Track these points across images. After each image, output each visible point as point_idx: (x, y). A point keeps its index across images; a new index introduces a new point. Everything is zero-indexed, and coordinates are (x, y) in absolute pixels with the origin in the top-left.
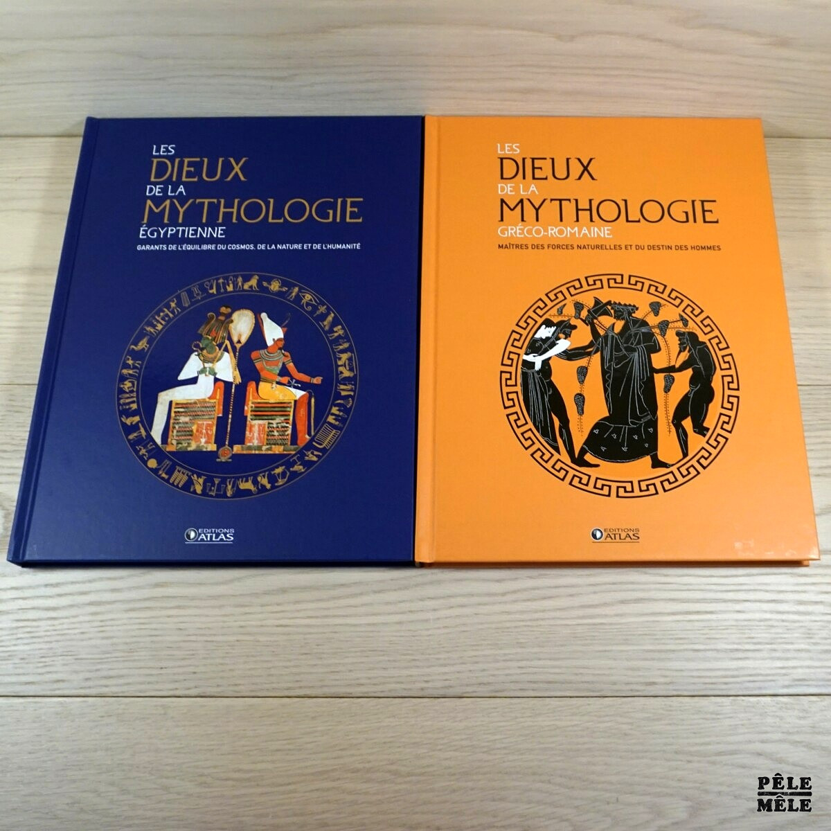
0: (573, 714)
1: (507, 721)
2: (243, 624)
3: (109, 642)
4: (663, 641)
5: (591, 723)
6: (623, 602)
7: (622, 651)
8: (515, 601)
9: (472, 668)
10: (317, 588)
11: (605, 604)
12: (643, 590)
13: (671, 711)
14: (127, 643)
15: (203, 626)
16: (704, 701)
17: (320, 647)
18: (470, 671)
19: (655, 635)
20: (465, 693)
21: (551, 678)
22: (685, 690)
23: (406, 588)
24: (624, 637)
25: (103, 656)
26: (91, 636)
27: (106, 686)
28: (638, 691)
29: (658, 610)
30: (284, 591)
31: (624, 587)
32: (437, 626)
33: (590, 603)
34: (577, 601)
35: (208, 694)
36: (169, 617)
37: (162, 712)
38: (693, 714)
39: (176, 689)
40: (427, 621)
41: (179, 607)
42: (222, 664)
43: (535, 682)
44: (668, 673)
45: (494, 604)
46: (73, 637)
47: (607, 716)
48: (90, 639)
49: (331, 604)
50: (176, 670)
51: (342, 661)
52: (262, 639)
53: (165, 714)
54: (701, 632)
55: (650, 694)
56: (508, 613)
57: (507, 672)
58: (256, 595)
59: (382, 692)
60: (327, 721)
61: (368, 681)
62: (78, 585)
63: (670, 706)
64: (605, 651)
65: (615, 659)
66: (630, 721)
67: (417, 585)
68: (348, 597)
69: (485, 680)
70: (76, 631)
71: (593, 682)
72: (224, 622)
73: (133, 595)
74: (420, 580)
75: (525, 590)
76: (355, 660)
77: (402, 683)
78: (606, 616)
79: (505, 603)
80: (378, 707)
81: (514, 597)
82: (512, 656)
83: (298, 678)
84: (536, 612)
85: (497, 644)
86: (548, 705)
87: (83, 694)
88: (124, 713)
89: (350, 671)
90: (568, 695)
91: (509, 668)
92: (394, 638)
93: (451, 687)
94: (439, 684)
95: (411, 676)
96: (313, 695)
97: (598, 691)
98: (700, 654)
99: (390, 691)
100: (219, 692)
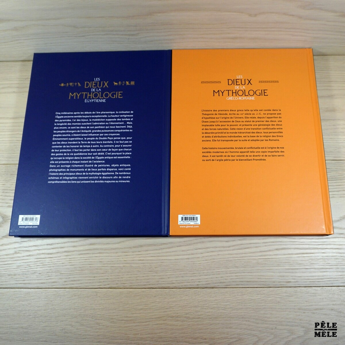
0: (258, 294)
1: (232, 297)
2: (125, 259)
3: (73, 267)
4: (293, 265)
5: (265, 298)
6: (277, 249)
7: (276, 269)
8: (233, 250)
9: (217, 276)
10: (155, 245)
11: (270, 251)
12: (286, 245)
13: (297, 293)
14: (80, 267)
15: (110, 260)
16: (309, 289)
17: (156, 268)
18: (216, 277)
19: (290, 263)
20: (215, 286)
21: (248, 280)
22: (303, 284)
23: (190, 245)
24: (278, 264)
25: (71, 272)
26: (66, 264)
27: (73, 284)
28: (283, 285)
29: (290, 253)
30: (141, 246)
31: (278, 243)
32: (203, 260)
33: (264, 250)
34: (258, 250)
35: (113, 287)
36: (96, 257)
37: (95, 294)
38: (305, 294)
39: (101, 285)
40: (198, 258)
41: (99, 253)
42: (118, 275)
43: (242, 282)
44: (296, 278)
45: (225, 251)
46: (59, 265)
47: (271, 295)
48: (66, 266)
49: (160, 251)
50: (101, 278)
51: (166, 274)
52: (133, 265)
53: (96, 295)
54: (308, 261)
55: (289, 286)
56: (231, 254)
57: (231, 278)
58: (130, 248)
59: (182, 286)
60: (160, 298)
61: (176, 282)
62: (59, 245)
63: (296, 291)
64: (270, 269)
65: (274, 273)
66: (280, 297)
67: (194, 244)
68: (167, 248)
69: (222, 281)
70: (61, 262)
71: (265, 282)
72: (118, 259)
73: (82, 248)
74: (196, 241)
75: (237, 245)
76: (170, 274)
77: (189, 282)
78: (270, 255)
79: (230, 250)
80: (181, 292)
81: (233, 248)
82: (233, 272)
83: (148, 281)
84: (242, 254)
85: (226, 267)
86: (247, 291)
87: (64, 287)
88: (80, 295)
89: (169, 278)
90: (256, 287)
91: (232, 276)
92: (186, 265)
93: (209, 284)
94: (204, 283)
95: (193, 280)
96: (154, 288)
97: (268, 285)
98: (309, 270)
99: (185, 286)
100: (117, 286)
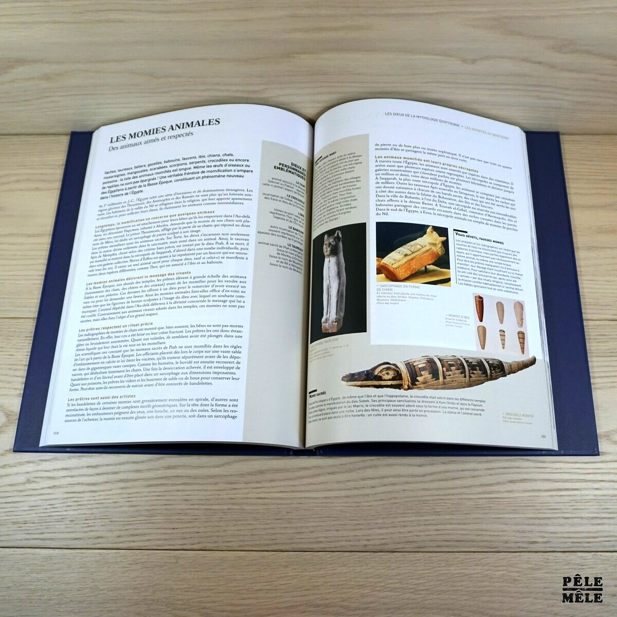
0: (477, 565)
1: (428, 570)
2: (233, 496)
3: (135, 509)
4: (541, 511)
5: (490, 572)
6: (511, 482)
7: (511, 518)
8: (432, 481)
9: (401, 531)
10: (287, 470)
11: (498, 483)
12: (528, 473)
13: (548, 562)
14: (147, 510)
15: (204, 498)
16: (572, 556)
17: (289, 514)
18: (400, 532)
19: (536, 506)
20: (397, 549)
21: (460, 538)
22: (559, 547)
23: (351, 471)
24: (513, 508)
25: (130, 519)
26: (121, 504)
27: (133, 541)
28: (524, 548)
29: (535, 488)
30: (261, 472)
31: (513, 470)
32: (375, 499)
33: (488, 483)
34: (477, 481)
35: (208, 548)
36: (178, 491)
37: (175, 561)
38: (565, 565)
39: (185, 544)
40: (367, 495)
41: (184, 484)
42: (217, 526)
43: (447, 541)
44: (546, 535)
45: (416, 483)
46: (109, 505)
47: (501, 566)
48: (120, 507)
49: (297, 482)
50: (185, 530)
51: (306, 525)
52: (246, 507)
53: (177, 562)
54: (570, 504)
55: (534, 550)
56: (428, 490)
57: (427, 533)
58: (242, 475)
59: (335, 547)
60: (295, 569)
61: (325, 539)
62: (111, 467)
63: (548, 559)
64: (499, 518)
65: (506, 524)
66: (518, 570)
67: (359, 469)
68: (309, 477)
69: (411, 539)
70: (111, 501)
71: (491, 541)
72: (219, 495)
73: (151, 474)
74: (362, 464)
75: (440, 472)
76: (315, 524)
77: (350, 541)
78: (499, 492)
79: (425, 482)
80: (334, 558)
81: (431, 478)
82: (430, 522)
83: (273, 537)
84: (448, 489)
85: (419, 513)
86: (457, 558)
87: (116, 547)
88: (146, 562)
89: (312, 532)
90: (473, 550)
91: (428, 531)
92: (344, 508)
93: (387, 544)
94: (378, 542)
95: (356, 536)
96: (285, 550)
97: (495, 548)
98: (570, 521)
99: (341, 547)
100: (216, 547)
